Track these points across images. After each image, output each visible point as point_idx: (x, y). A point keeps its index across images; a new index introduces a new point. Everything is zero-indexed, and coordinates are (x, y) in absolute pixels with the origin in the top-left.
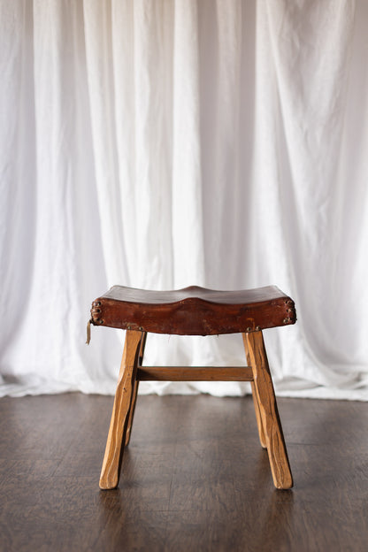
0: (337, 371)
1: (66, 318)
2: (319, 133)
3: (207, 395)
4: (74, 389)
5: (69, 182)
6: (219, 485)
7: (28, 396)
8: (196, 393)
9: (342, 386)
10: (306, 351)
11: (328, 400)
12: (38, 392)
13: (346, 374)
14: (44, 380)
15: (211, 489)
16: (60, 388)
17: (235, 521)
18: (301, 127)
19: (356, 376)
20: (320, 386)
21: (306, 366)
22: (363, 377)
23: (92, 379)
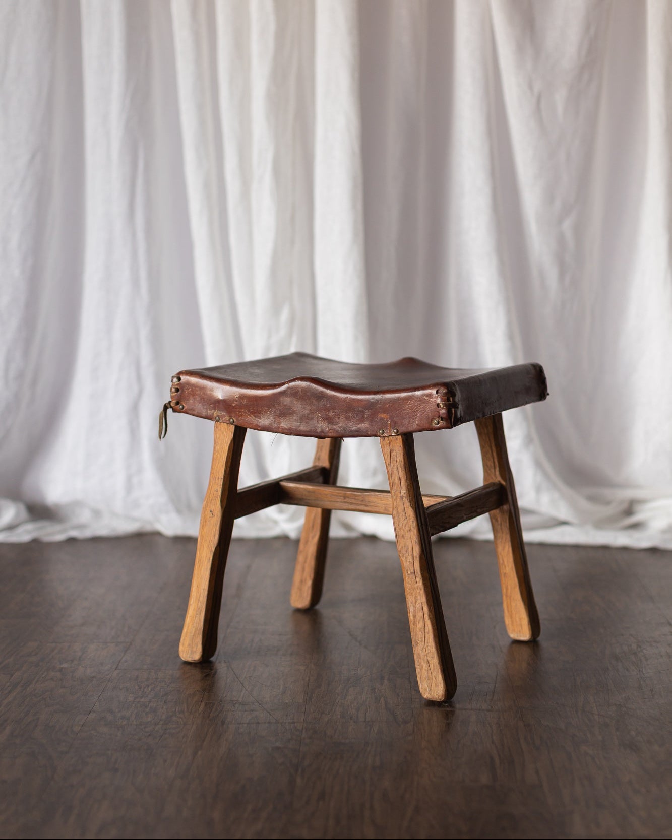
0: (592, 499)
1: (135, 409)
2: (560, 97)
3: (372, 538)
4: (148, 528)
5: (140, 181)
6: (386, 682)
7: (72, 541)
8: (353, 535)
9: (600, 524)
10: (538, 464)
11: (577, 547)
12: (88, 533)
13: (608, 503)
14: (97, 513)
15: (373, 690)
16: (125, 527)
17: (410, 738)
18: (531, 87)
19: (625, 506)
20: (564, 523)
21: (538, 490)
22: (637, 508)
23: (179, 511)
